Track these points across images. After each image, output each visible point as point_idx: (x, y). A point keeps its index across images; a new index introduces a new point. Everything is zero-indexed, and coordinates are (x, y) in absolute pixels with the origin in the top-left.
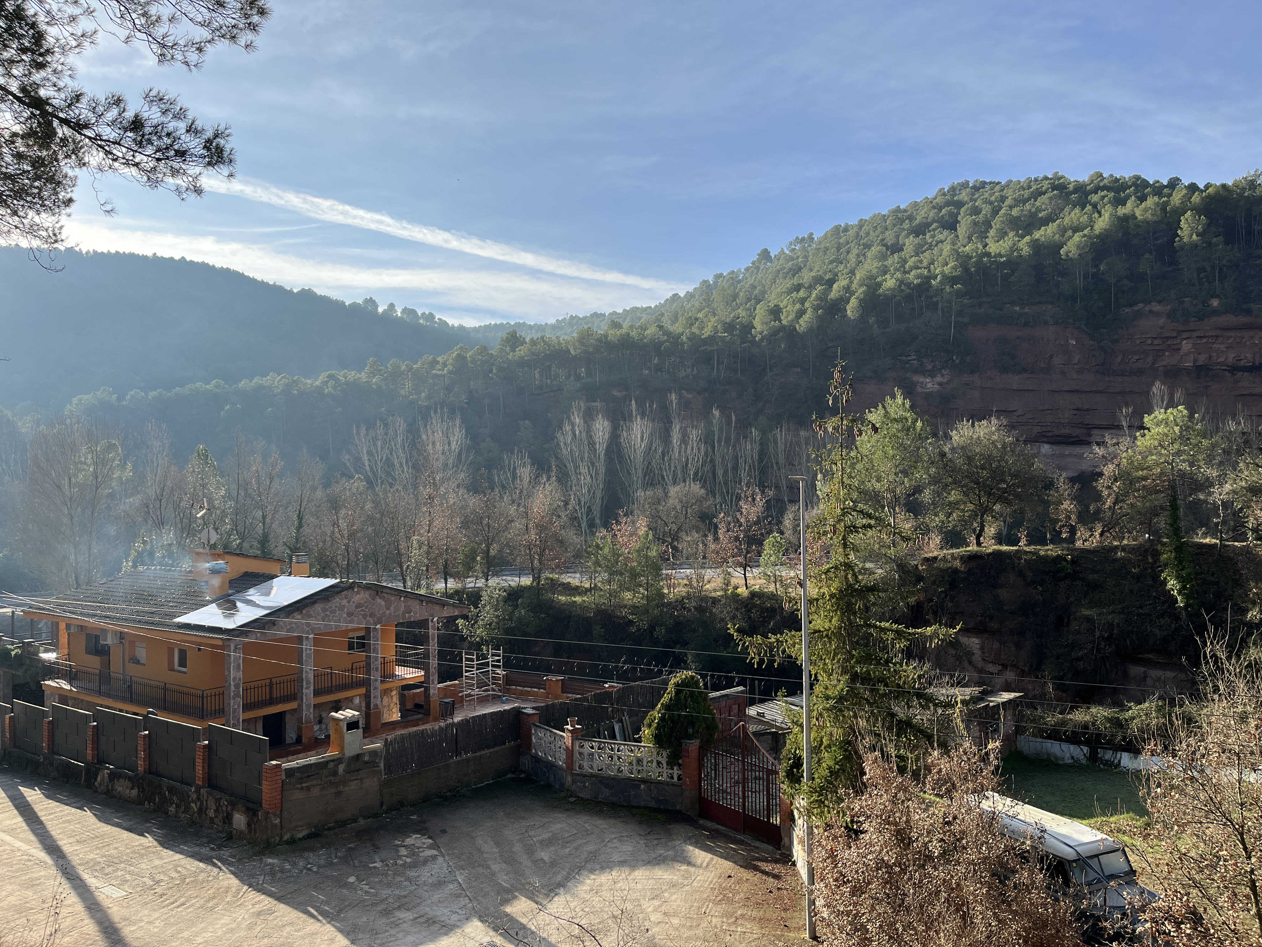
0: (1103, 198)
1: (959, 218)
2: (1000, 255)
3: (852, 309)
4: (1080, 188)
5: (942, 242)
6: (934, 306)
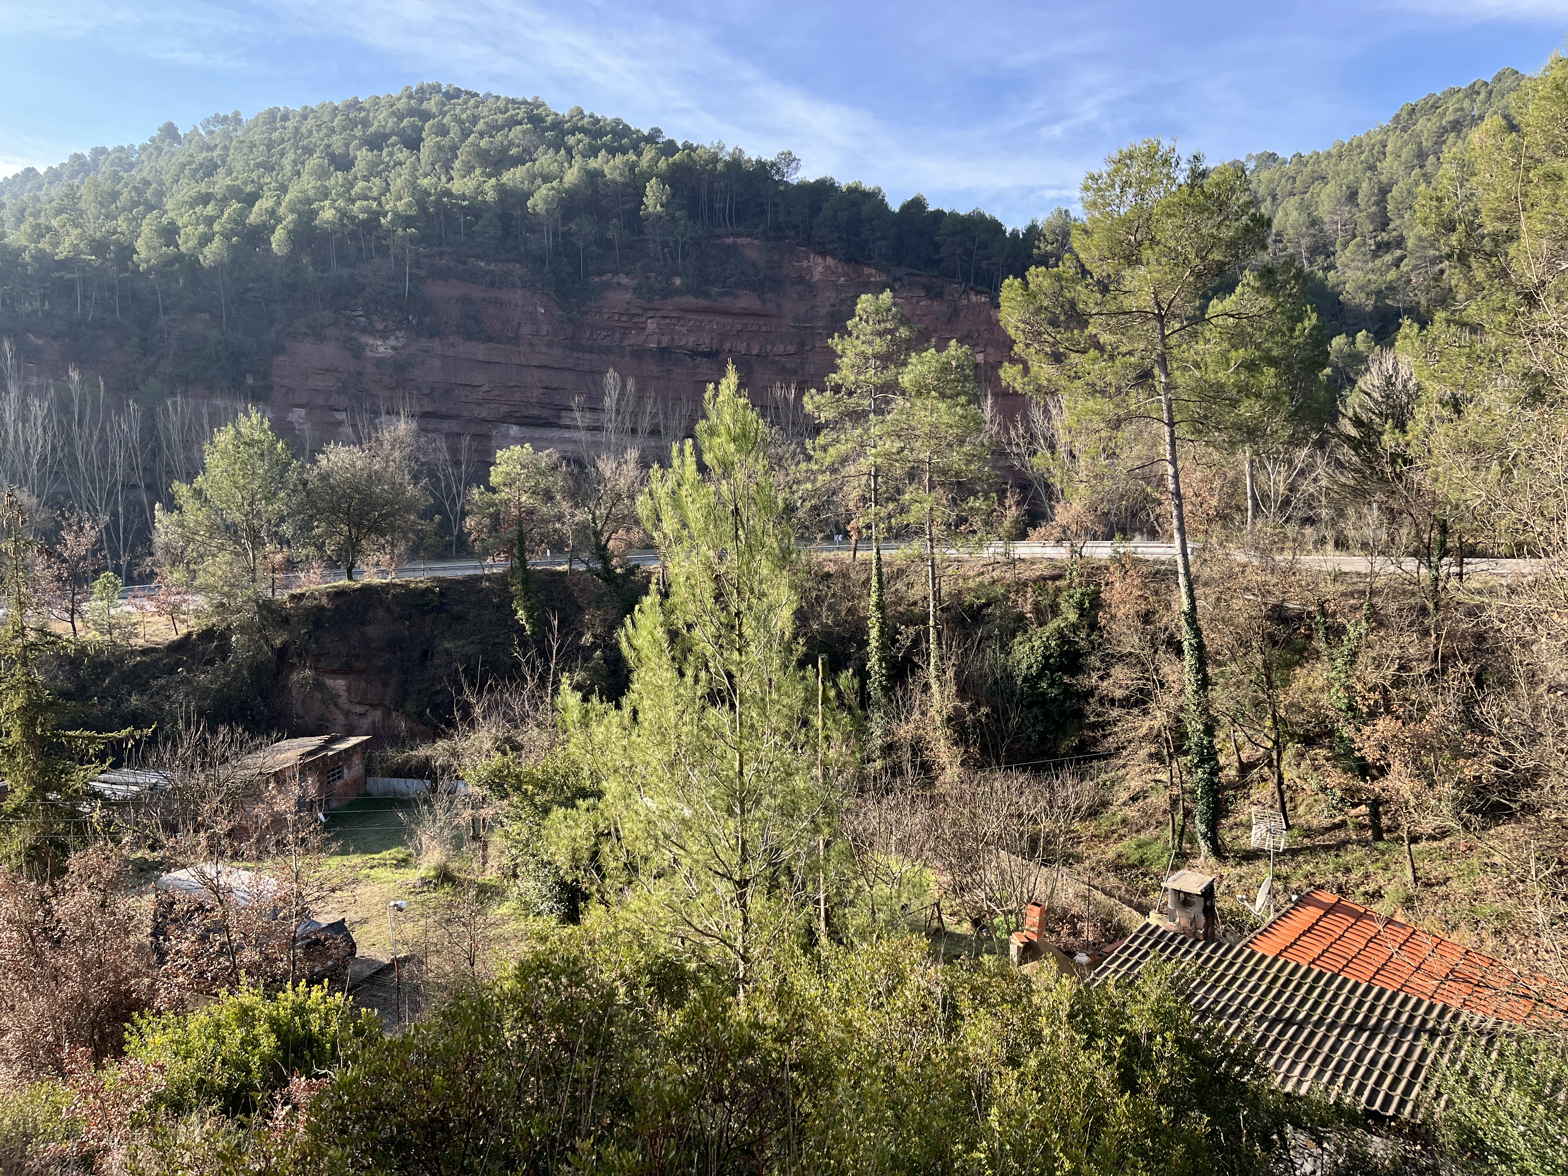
0: (580, 141)
1: (424, 135)
2: (464, 197)
3: (278, 240)
4: (557, 125)
5: (401, 164)
6: (385, 251)
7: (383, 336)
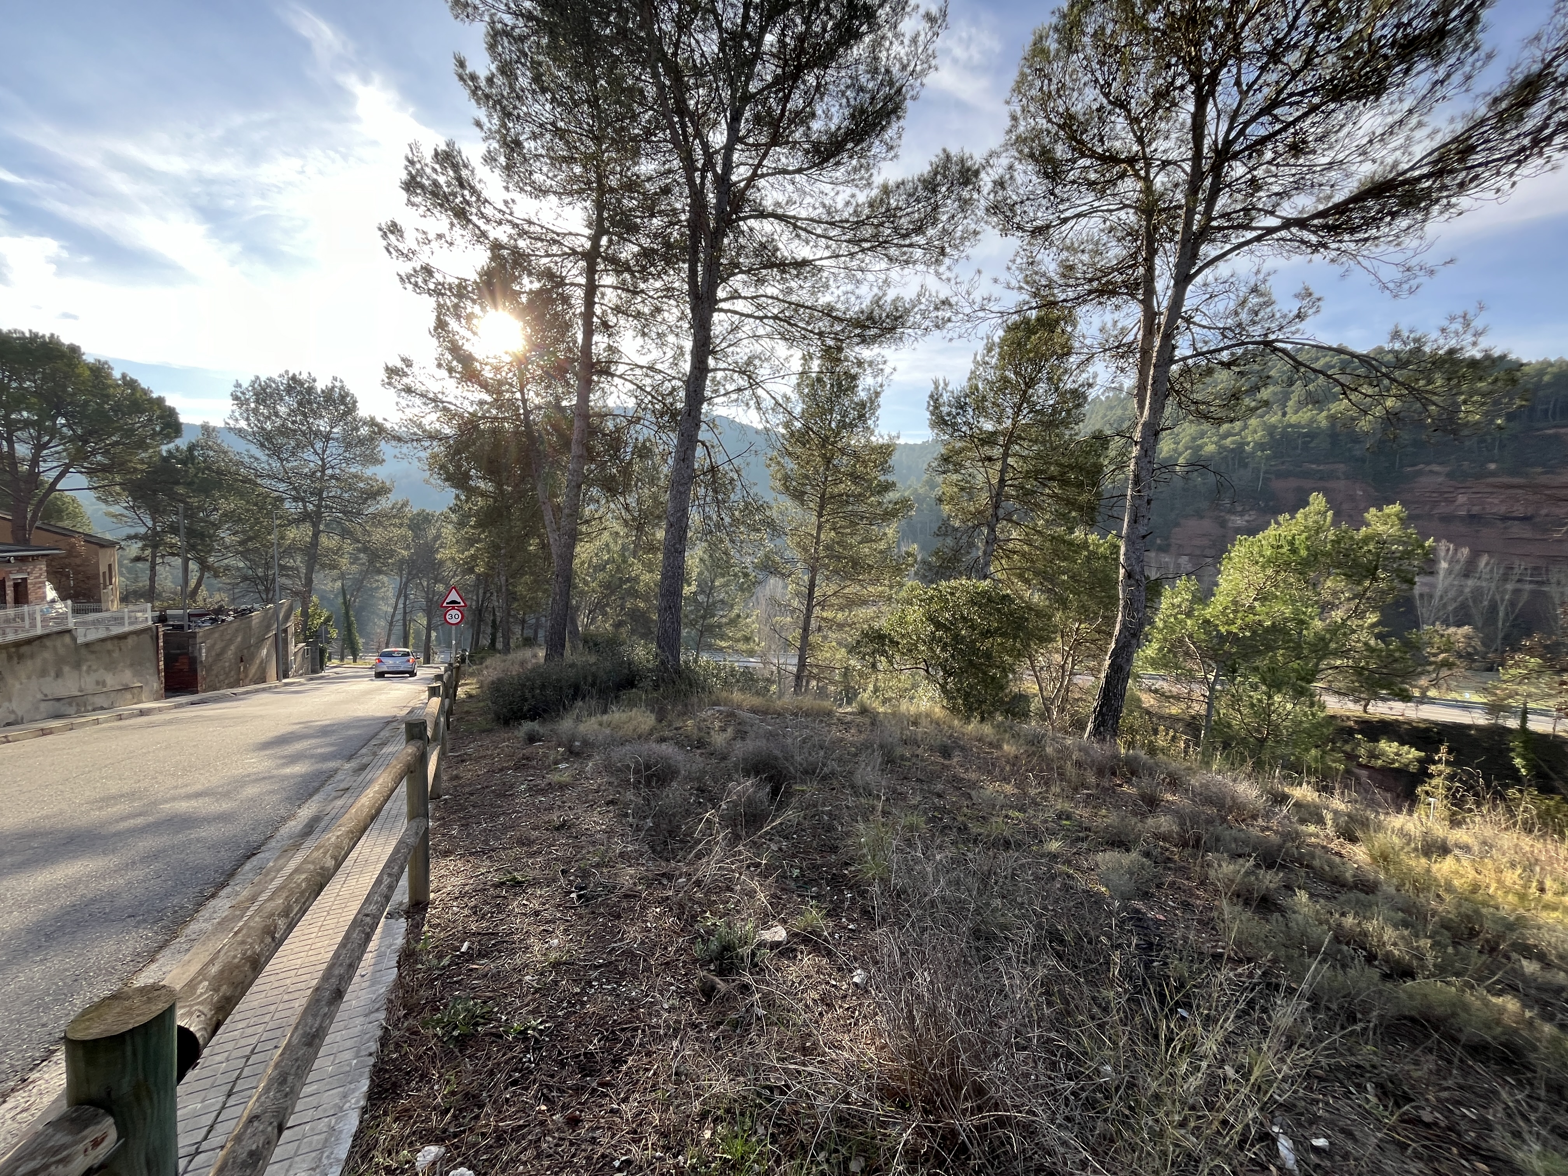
6: (1246, 466)
7: (1242, 514)
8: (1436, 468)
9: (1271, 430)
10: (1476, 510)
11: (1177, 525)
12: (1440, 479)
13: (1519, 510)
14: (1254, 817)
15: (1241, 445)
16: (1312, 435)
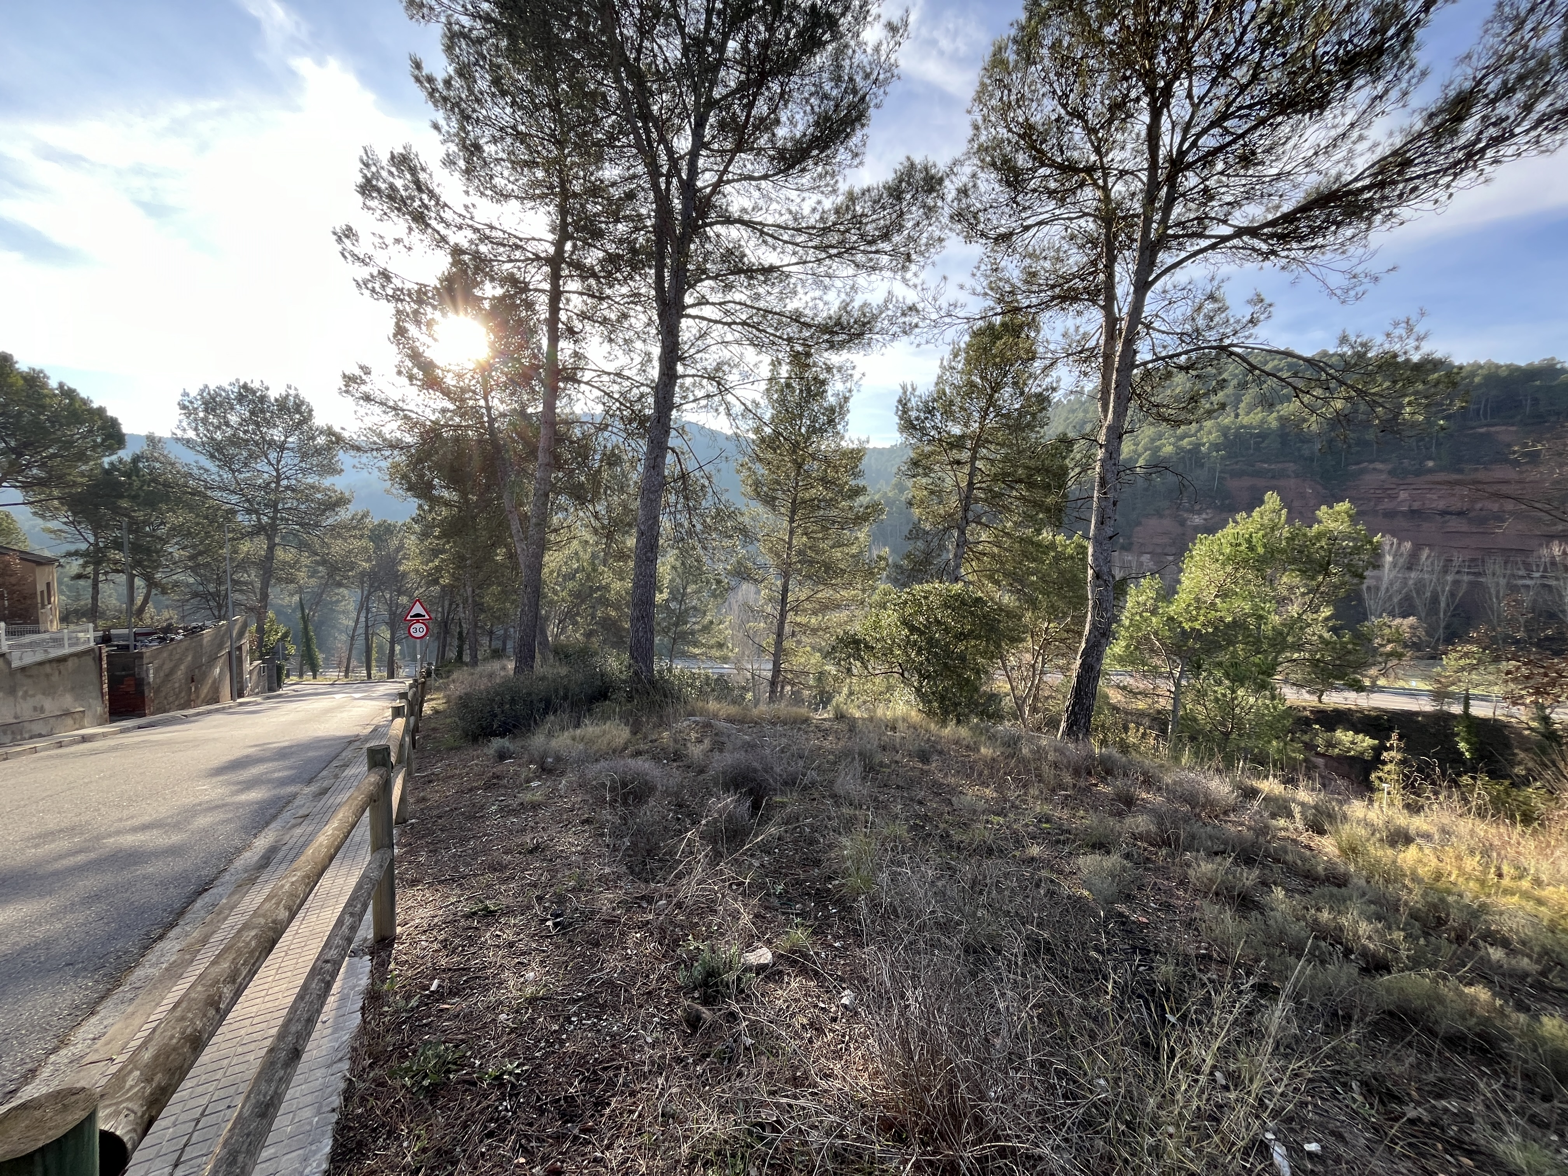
6: (1202, 466)
7: (1199, 513)
8: (1379, 466)
9: (1224, 431)
10: (1416, 505)
11: (1139, 524)
12: (1383, 477)
13: (1457, 504)
14: (1226, 813)
15: (1199, 445)
16: (1263, 435)
